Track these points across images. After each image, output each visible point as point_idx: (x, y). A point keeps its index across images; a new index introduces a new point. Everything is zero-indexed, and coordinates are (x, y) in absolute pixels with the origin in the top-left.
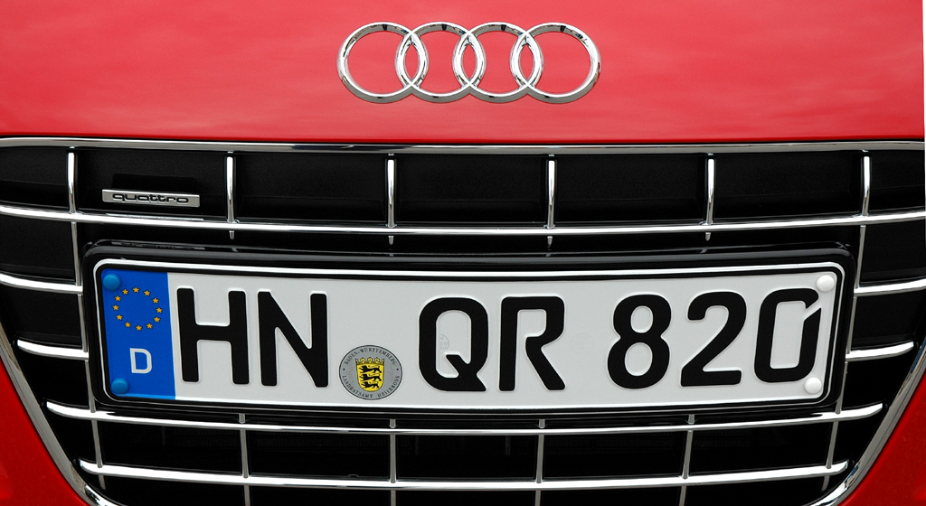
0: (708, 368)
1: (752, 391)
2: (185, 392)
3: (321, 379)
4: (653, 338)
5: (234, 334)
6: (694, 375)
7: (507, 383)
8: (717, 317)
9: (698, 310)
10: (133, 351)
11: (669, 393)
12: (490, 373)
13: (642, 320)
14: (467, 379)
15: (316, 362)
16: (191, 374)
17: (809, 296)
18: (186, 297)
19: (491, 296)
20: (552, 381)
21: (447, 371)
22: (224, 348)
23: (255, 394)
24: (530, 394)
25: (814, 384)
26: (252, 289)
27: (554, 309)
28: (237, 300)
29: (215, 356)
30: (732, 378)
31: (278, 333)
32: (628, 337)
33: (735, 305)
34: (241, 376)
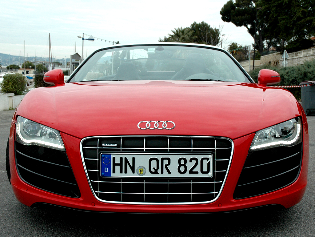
0: (193, 171)
1: (200, 175)
2: (113, 175)
3: (134, 172)
4: (184, 165)
5: (121, 165)
6: (191, 172)
7: (162, 172)
8: (194, 162)
9: (191, 160)
10: (105, 168)
11: (187, 175)
12: (159, 171)
13: (182, 162)
14: (156, 172)
15: (133, 169)
16: (114, 172)
17: (208, 159)
18: (114, 158)
19: (159, 157)
20: (169, 172)
21: (153, 171)
22: (119, 167)
23: (123, 175)
24: (166, 175)
25: (210, 174)
26: (124, 157)
27: (169, 159)
28: (121, 159)
29: (118, 168)
30: (197, 173)
31: (127, 164)
32: (181, 165)
33: (196, 160)
34: (121, 172)
